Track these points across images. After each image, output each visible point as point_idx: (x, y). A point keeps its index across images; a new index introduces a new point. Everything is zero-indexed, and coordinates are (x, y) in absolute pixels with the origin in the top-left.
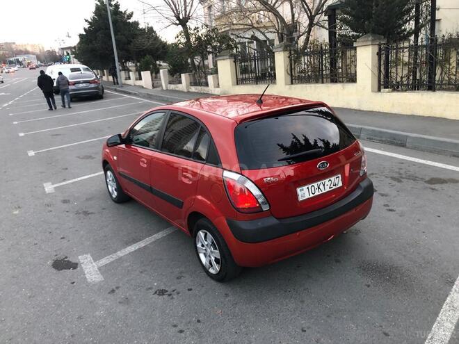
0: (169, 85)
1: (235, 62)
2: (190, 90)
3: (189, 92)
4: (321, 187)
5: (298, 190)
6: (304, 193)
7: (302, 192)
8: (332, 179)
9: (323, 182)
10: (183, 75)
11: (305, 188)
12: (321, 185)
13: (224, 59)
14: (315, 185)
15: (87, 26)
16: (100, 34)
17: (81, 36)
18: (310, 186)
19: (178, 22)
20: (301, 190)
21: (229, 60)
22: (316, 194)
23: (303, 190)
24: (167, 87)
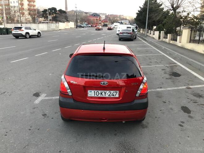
0: (163, 39)
1: (191, 31)
2: (170, 42)
3: (169, 43)
4: (103, 93)
5: (89, 91)
6: (91, 93)
7: (90, 93)
8: (112, 92)
9: (105, 91)
10: (168, 35)
11: (93, 91)
12: (104, 92)
13: (186, 29)
14: (100, 92)
15: (139, 9)
16: (143, 13)
17: (137, 13)
18: (96, 91)
19: (172, 9)
20: (90, 92)
21: (188, 30)
22: (99, 96)
23: (91, 92)
24: (162, 39)
